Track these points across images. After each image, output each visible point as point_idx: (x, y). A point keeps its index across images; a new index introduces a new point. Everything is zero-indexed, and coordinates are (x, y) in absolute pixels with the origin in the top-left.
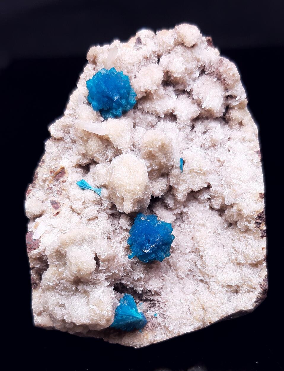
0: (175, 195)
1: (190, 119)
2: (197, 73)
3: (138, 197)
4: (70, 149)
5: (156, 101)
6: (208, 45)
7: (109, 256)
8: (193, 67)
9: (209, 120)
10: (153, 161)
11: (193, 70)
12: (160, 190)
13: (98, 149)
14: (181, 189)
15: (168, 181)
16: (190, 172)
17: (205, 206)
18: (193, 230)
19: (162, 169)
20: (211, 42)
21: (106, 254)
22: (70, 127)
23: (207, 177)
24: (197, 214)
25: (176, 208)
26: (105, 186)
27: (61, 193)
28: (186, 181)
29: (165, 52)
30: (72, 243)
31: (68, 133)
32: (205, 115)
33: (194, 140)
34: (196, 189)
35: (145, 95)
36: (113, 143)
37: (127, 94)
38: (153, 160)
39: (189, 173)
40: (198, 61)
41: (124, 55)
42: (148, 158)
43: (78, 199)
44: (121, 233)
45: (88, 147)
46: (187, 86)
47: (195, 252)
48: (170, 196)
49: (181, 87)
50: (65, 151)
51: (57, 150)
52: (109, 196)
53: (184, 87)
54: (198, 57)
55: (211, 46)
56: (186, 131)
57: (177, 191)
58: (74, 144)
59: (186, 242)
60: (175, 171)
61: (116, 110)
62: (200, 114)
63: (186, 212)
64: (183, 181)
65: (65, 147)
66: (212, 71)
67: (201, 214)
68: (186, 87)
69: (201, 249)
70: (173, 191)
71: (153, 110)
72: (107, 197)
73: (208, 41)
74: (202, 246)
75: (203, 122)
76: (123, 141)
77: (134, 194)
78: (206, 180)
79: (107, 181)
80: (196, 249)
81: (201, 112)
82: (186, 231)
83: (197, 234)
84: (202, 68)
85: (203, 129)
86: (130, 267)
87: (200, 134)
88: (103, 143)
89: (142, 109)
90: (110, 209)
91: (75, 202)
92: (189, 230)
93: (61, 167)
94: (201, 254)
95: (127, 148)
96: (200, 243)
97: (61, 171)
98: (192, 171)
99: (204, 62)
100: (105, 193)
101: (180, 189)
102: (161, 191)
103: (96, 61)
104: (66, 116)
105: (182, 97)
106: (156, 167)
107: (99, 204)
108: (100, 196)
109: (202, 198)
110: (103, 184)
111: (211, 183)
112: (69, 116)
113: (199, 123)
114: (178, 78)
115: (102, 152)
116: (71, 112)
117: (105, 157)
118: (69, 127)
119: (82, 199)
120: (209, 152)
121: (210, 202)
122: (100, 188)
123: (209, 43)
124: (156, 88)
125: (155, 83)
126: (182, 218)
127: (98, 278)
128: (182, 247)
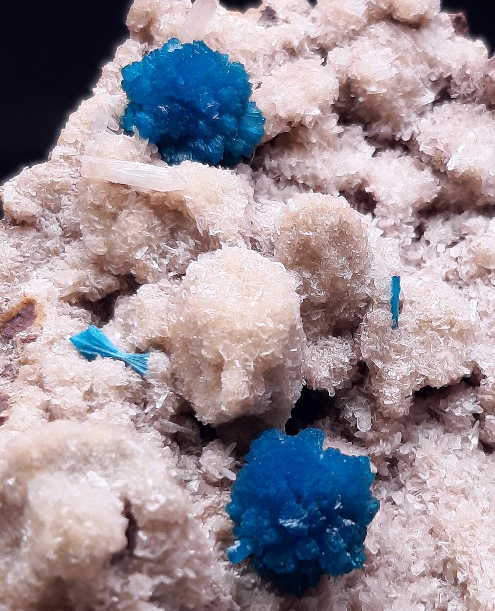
0: (375, 395)
1: (413, 206)
2: (430, 96)
3: (270, 352)
4: (56, 253)
5: (316, 151)
6: (455, 32)
7: (171, 509)
8: (418, 77)
9: (466, 213)
10: (313, 273)
11: (419, 84)
12: (330, 370)
13: (149, 239)
14: (394, 374)
15: (356, 348)
16: (420, 328)
17: (466, 440)
18: (431, 506)
19: (338, 304)
20: (464, 27)
21: (162, 499)
22: (63, 190)
23: (470, 347)
24: (442, 460)
25: (378, 440)
26: (160, 345)
27: (17, 372)
28: (409, 353)
29: (340, 38)
30: (51, 462)
31: (56, 208)
32: (454, 198)
33: (425, 262)
34: (440, 380)
35: (287, 129)
36: (196, 217)
37: (240, 102)
38: (313, 269)
39: (415, 332)
40: (432, 63)
41: (230, 32)
42: (299, 264)
43: (72, 382)
44: (205, 496)
45: (114, 232)
46: (402, 126)
47: (441, 576)
48: (362, 400)
49: (384, 130)
50: (42, 260)
51: (15, 252)
52: (173, 374)
53: (393, 130)
54: (431, 53)
55: (465, 35)
56: (401, 236)
57: (381, 380)
58: (68, 243)
59: (411, 543)
60: (379, 315)
61: (207, 140)
62: (441, 195)
63: (407, 455)
64: (399, 351)
65: (40, 247)
66: (469, 91)
67: (456, 460)
68: (399, 130)
69: (461, 560)
70: (370, 383)
71: (308, 172)
72: (164, 378)
73: (457, 22)
74: (463, 553)
75: (447, 219)
76: (223, 213)
77: (257, 345)
78: (467, 354)
79: (169, 327)
80: (446, 562)
81: (443, 188)
82: (411, 512)
83: (447, 517)
84: (443, 85)
85: (450, 234)
86: (231, 594)
87: (441, 248)
88: (163, 222)
89: (276, 171)
90: (173, 418)
91: (59, 390)
92: (419, 507)
93: (23, 300)
94: (461, 578)
95: (234, 235)
96: (458, 541)
97: (24, 309)
98: (424, 325)
99: (449, 68)
100: (161, 363)
101: (392, 374)
102: (335, 373)
103: (153, 32)
104: (54, 161)
105: (387, 155)
106: (322, 295)
107: (138, 401)
108: (142, 374)
109: (458, 413)
110: (156, 335)
111: (483, 366)
112: (62, 161)
113: (438, 220)
114: (379, 99)
115: (159, 247)
116: (70, 151)
117: (165, 262)
118: (58, 192)
119: (85, 381)
120: (471, 291)
121: (481, 427)
122: (146, 351)
123: (460, 26)
124: (317, 112)
125: (315, 99)
126: (395, 476)
127: (126, 589)
128: (399, 558)
